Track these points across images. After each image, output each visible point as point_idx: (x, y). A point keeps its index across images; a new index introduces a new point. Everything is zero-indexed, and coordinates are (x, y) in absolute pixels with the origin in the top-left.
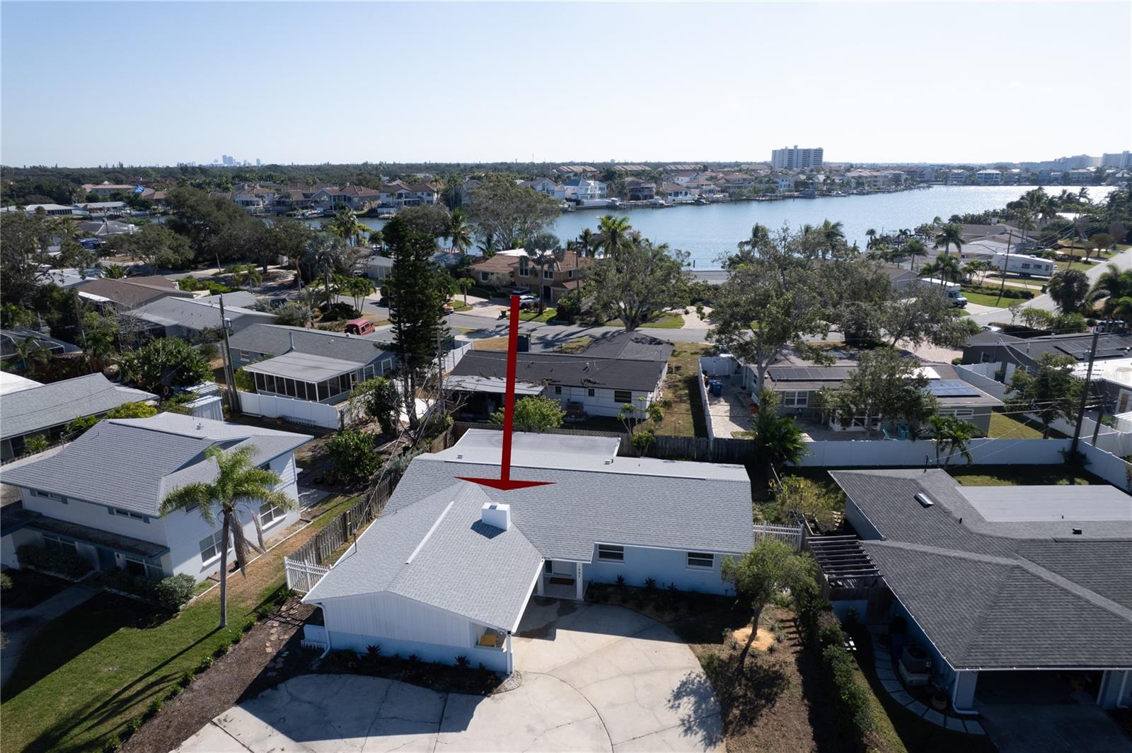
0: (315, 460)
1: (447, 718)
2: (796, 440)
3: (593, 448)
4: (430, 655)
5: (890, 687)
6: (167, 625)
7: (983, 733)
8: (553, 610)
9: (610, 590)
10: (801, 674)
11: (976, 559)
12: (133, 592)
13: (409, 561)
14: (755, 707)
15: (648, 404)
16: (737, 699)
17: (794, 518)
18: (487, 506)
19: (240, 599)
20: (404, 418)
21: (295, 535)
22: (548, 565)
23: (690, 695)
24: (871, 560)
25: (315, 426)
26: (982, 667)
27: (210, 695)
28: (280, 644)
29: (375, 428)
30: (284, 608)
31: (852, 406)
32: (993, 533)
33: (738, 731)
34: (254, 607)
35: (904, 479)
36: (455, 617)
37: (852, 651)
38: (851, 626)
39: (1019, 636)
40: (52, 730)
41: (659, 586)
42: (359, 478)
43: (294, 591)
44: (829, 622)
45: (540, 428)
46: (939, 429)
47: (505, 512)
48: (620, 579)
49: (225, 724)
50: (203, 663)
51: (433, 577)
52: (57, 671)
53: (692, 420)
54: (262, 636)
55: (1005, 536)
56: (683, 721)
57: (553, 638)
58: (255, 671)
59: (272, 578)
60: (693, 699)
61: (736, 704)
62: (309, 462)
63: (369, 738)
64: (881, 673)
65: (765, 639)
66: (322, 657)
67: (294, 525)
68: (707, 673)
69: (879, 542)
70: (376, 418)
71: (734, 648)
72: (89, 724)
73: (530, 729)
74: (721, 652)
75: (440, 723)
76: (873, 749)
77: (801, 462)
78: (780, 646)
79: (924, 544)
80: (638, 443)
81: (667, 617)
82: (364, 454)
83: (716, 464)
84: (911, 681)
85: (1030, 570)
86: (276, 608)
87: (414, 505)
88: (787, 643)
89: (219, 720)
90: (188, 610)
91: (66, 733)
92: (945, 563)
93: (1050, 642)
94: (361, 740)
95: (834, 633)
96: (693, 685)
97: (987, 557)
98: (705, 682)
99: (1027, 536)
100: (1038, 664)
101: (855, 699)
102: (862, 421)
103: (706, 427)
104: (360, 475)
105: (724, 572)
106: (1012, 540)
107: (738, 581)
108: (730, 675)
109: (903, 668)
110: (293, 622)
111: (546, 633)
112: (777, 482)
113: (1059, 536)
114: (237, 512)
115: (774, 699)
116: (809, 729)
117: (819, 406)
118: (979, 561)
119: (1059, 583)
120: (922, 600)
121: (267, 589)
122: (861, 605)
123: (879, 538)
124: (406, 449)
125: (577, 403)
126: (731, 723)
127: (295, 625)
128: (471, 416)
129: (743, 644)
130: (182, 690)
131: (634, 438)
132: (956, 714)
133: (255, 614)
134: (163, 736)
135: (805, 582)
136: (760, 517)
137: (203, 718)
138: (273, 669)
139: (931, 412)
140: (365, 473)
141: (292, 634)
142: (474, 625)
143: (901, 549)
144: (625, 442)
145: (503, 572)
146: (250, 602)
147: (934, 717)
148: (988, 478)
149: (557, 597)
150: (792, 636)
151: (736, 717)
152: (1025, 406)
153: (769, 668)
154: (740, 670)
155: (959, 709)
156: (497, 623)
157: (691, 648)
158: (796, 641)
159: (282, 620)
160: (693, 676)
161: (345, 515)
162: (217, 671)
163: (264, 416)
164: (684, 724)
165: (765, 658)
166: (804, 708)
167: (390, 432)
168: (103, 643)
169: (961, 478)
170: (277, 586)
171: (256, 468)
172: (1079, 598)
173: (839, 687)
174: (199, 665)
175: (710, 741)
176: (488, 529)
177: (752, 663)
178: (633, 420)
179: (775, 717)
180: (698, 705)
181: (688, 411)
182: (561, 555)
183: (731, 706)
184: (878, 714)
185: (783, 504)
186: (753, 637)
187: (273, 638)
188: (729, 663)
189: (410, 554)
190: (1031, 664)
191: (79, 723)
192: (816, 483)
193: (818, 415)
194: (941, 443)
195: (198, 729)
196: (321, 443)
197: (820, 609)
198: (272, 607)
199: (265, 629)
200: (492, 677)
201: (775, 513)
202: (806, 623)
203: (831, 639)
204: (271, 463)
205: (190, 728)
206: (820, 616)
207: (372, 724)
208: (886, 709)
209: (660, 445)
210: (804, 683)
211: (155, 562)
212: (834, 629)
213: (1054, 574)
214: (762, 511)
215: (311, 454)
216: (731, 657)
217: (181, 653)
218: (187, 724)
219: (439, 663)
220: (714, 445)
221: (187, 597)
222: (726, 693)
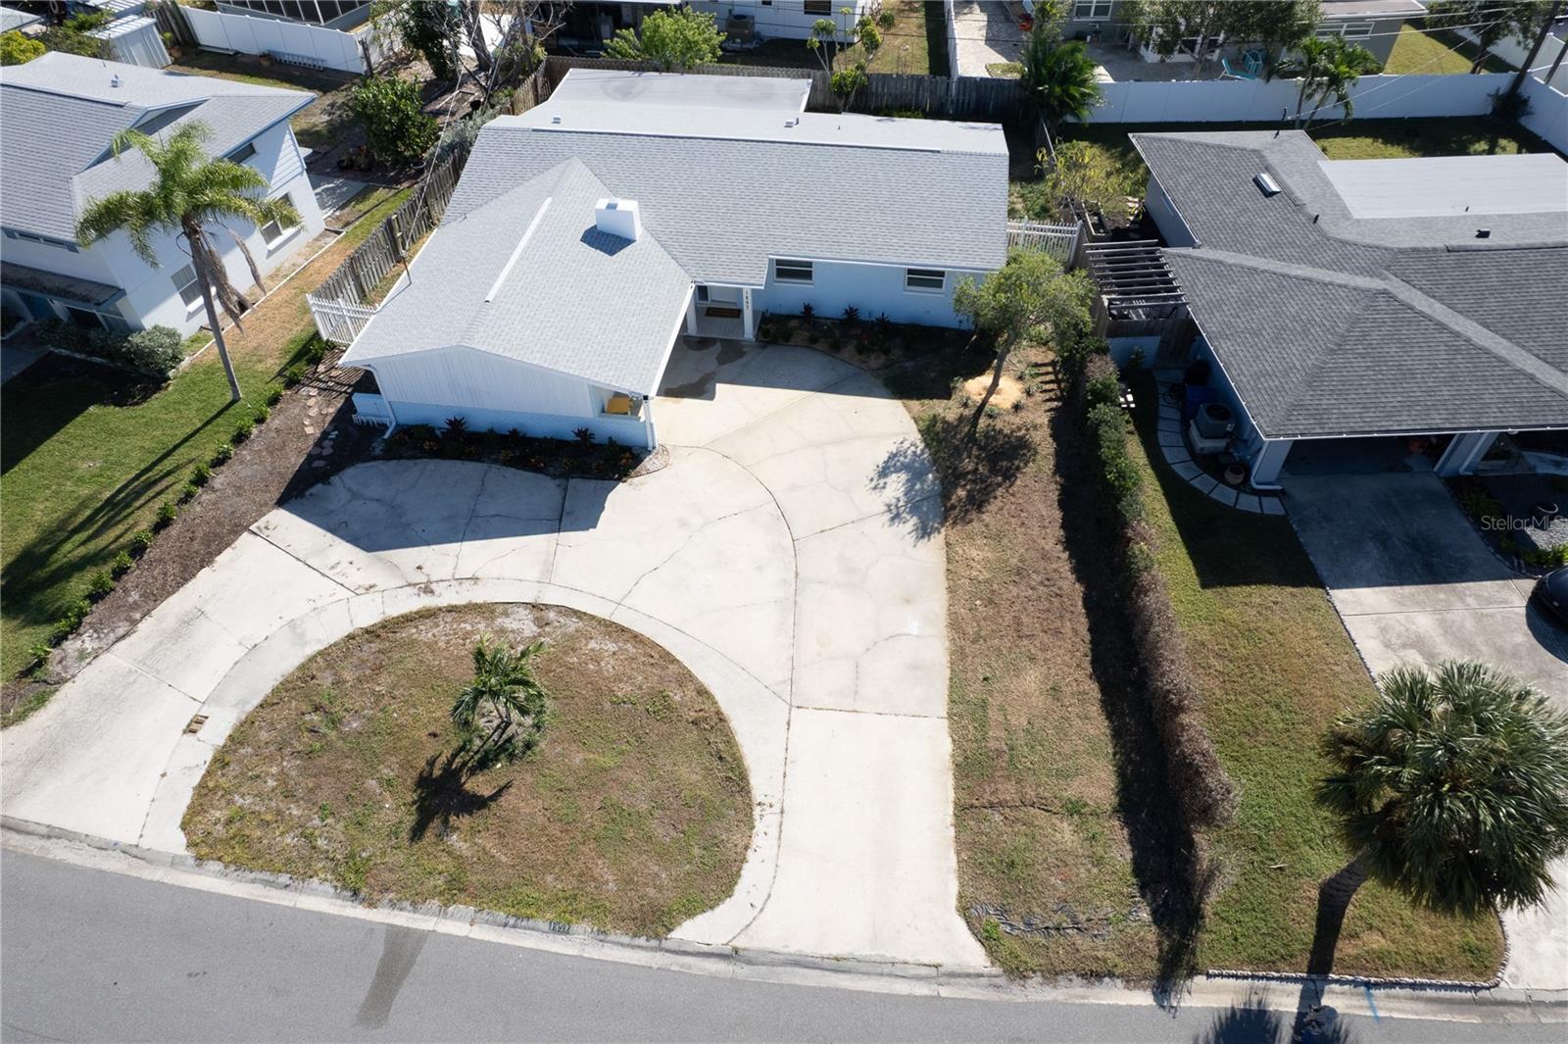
0: (334, 129)
1: (568, 513)
2: (1085, 81)
3: (768, 97)
4: (539, 429)
5: (1173, 456)
6: (156, 401)
7: (1282, 512)
8: (709, 358)
9: (793, 323)
10: (1054, 440)
11: (1327, 280)
12: (91, 354)
13: (490, 298)
14: (987, 487)
15: (857, 19)
16: (964, 475)
17: (1069, 209)
18: (602, 204)
19: (255, 358)
20: (466, 51)
21: (322, 255)
22: (702, 292)
23: (900, 471)
24: (1174, 279)
25: (326, 69)
26: (1301, 435)
27: (239, 495)
28: (324, 421)
29: (422, 70)
30: (321, 368)
31: (1182, 20)
32: (1359, 239)
33: (963, 518)
34: (278, 369)
35: (1243, 149)
36: (568, 379)
37: (1128, 408)
38: (1132, 373)
39: (1361, 391)
40: (35, 545)
41: (864, 316)
42: (405, 158)
43: (332, 343)
44: (1102, 370)
45: (684, 64)
46: (1312, 60)
47: (631, 213)
48: (808, 309)
49: (267, 532)
50: (220, 453)
51: (528, 321)
52: (16, 469)
53: (925, 44)
54: (297, 411)
55: (1377, 243)
56: (889, 506)
57: (711, 396)
58: (296, 461)
59: (297, 324)
60: (903, 476)
61: (963, 483)
62: (325, 132)
63: (465, 543)
64: (1163, 438)
65: (1010, 390)
66: (386, 437)
67: (317, 240)
68: (925, 440)
69: (1188, 251)
70: (421, 53)
71: (965, 405)
72: (84, 535)
73: (683, 524)
74: (947, 410)
75: (560, 520)
76: (1138, 543)
77: (1089, 116)
78: (1030, 402)
79: (1255, 254)
80: (840, 87)
81: (875, 361)
82: (408, 118)
83: (958, 124)
84: (1202, 449)
85: (1401, 297)
86: (310, 369)
87: (492, 204)
88: (1039, 397)
89: (258, 528)
90: (182, 377)
91: (54, 550)
92: (1281, 286)
93: (1400, 399)
94: (454, 547)
95: (1106, 387)
96: (906, 457)
97: (1342, 275)
98: (923, 453)
99: (1408, 243)
100: (1376, 429)
101: (1124, 479)
102: (1191, 45)
103: (947, 55)
104: (407, 154)
105: (959, 301)
106: (1386, 249)
107: (977, 314)
108: (957, 443)
109: (1194, 432)
110: (337, 388)
111: (700, 389)
112: (1049, 153)
113: (1454, 243)
114: (207, 235)
115: (1014, 475)
116: (1058, 514)
117: (1128, 21)
118: (1331, 284)
119: (1435, 315)
120: (1239, 340)
121: (293, 341)
122: (1150, 345)
123: (1191, 243)
124: (475, 105)
125: (744, 17)
126: (953, 507)
127: (341, 393)
128: (575, 43)
129: (979, 399)
130: (200, 490)
131: (834, 78)
132: (1253, 489)
133: (281, 380)
134: (188, 551)
135: (1074, 316)
136: (1019, 206)
137: (236, 525)
138: (319, 457)
139: (1305, 30)
140: (414, 150)
141: (339, 405)
142: (595, 389)
143: (1221, 262)
144: (819, 84)
145: (634, 307)
146: (270, 362)
147: (1224, 495)
148: (1369, 141)
149: (716, 336)
150: (1047, 387)
151: (960, 500)
152: (1461, 17)
153: (1012, 432)
154: (971, 437)
155: (1257, 483)
156: (629, 385)
157: (905, 406)
158: (1052, 394)
159: (322, 385)
160: (906, 444)
161: (389, 222)
162: (242, 462)
163: (237, 53)
164: (890, 510)
165: (1006, 418)
166: (1053, 486)
167: (445, 78)
168: (71, 428)
169: (1326, 143)
170: (305, 336)
171: (221, 160)
172: (1457, 335)
173: (1105, 463)
174: (216, 455)
175: (924, 532)
176: (606, 240)
177: (989, 425)
178: (831, 45)
179: (1013, 500)
180: (911, 482)
181: (920, 27)
182: (719, 279)
183: (956, 486)
184: (1150, 493)
185: (1054, 186)
186: (993, 389)
187: (313, 412)
188: (957, 426)
189: (491, 286)
190: (1367, 429)
191: (68, 538)
192: (1107, 150)
193: (1124, 35)
194: (1310, 84)
195: (233, 541)
196: (339, 97)
197: (1091, 352)
198: (302, 367)
199: (299, 400)
200: (628, 455)
201: (1042, 201)
202: (1070, 370)
203: (1103, 396)
204: (255, 142)
205: (222, 538)
206: (1091, 361)
207: (467, 524)
208: (1163, 486)
209: (874, 90)
210: (1058, 454)
211: (111, 309)
212: (1109, 382)
213: (1432, 300)
214: (1022, 196)
215: (326, 118)
216: (961, 419)
217: (186, 440)
218: (216, 535)
219: (552, 439)
220: (958, 89)
221: (176, 359)
222: (949, 468)
